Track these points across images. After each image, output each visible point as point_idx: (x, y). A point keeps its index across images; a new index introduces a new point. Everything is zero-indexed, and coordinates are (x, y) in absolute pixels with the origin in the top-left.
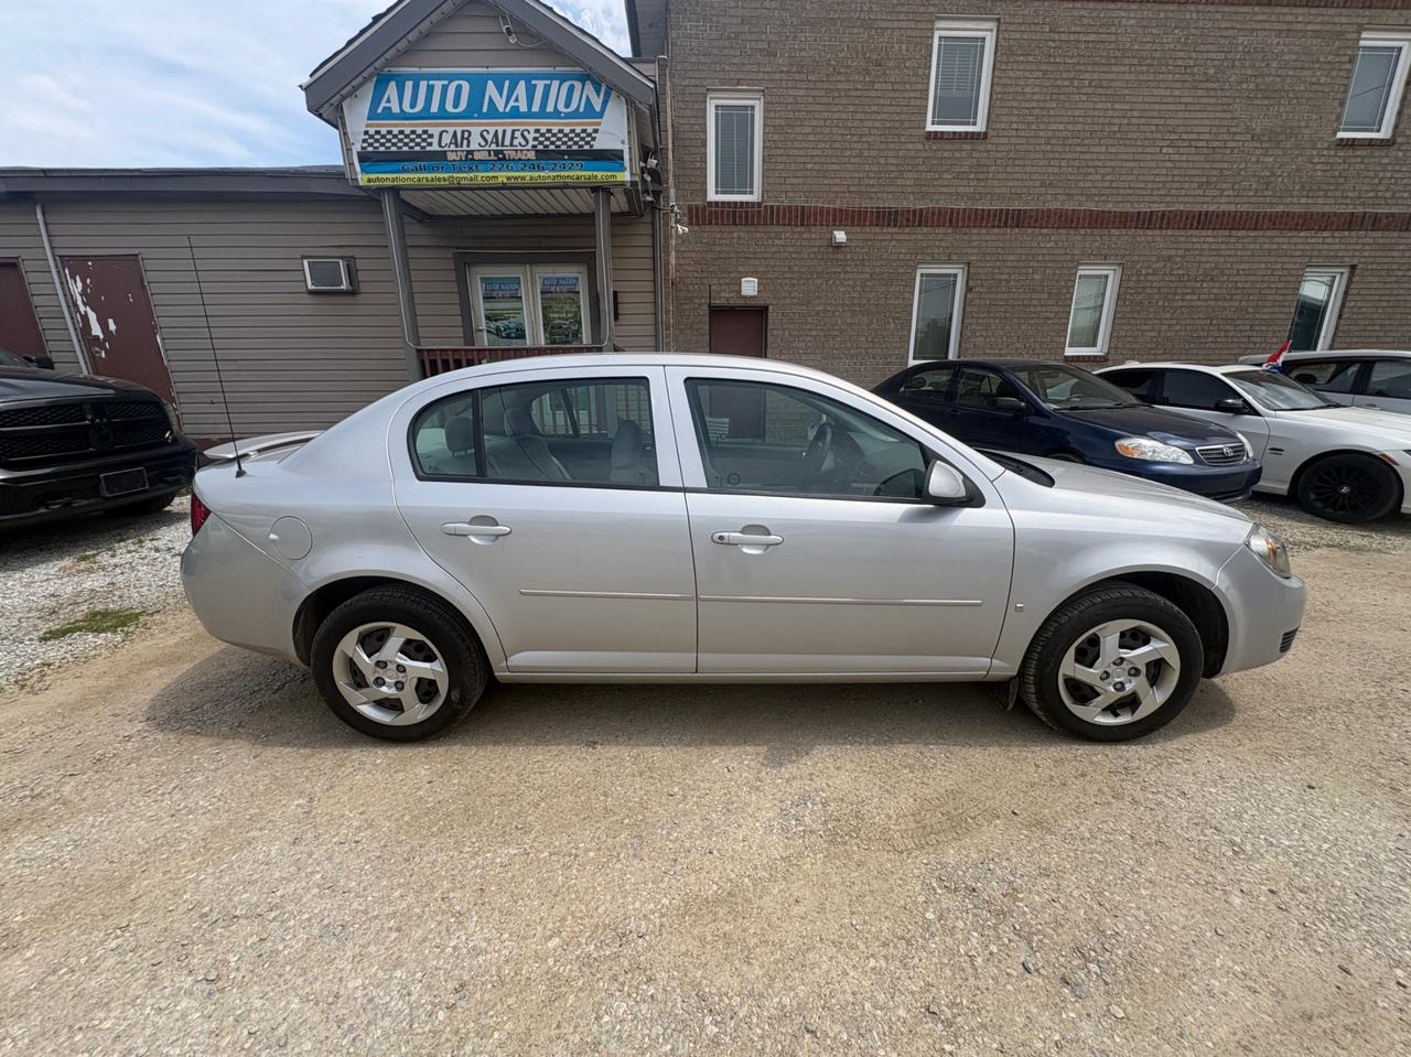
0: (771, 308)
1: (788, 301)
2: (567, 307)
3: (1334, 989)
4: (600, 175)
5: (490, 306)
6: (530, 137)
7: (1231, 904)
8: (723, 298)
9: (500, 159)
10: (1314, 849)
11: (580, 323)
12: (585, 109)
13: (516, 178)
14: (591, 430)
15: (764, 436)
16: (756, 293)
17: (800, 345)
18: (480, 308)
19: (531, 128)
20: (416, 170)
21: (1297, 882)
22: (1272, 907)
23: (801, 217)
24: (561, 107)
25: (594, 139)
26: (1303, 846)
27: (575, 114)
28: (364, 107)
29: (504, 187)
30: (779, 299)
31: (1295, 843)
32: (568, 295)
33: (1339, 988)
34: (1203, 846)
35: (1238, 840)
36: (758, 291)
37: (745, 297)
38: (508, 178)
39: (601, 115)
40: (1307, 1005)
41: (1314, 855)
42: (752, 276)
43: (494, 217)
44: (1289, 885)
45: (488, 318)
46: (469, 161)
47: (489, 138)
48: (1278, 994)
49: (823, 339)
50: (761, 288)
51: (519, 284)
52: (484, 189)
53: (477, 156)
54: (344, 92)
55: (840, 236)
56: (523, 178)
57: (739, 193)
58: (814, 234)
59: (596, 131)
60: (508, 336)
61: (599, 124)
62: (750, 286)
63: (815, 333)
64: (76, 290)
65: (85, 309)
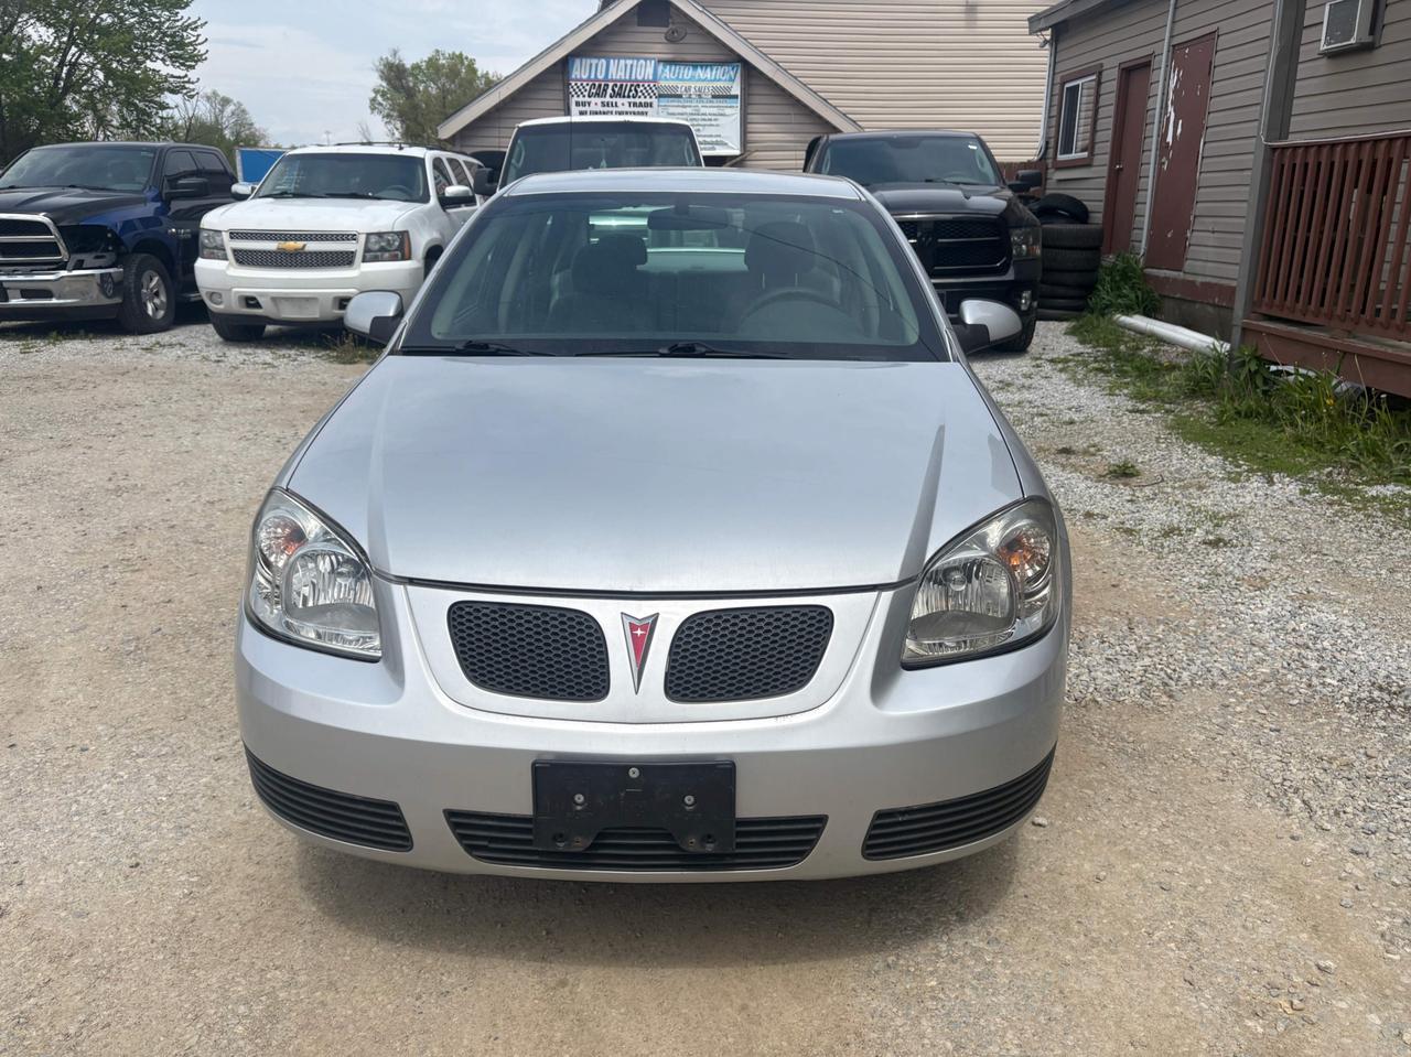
7: (103, 724)
10: (81, 798)
21: (75, 768)
22: (78, 742)
26: (91, 793)
31: (98, 791)
34: (156, 739)
35: (140, 760)
40: (23, 717)
41: (78, 795)
44: (78, 763)
48: (40, 709)
64: (1172, 86)
65: (1170, 109)
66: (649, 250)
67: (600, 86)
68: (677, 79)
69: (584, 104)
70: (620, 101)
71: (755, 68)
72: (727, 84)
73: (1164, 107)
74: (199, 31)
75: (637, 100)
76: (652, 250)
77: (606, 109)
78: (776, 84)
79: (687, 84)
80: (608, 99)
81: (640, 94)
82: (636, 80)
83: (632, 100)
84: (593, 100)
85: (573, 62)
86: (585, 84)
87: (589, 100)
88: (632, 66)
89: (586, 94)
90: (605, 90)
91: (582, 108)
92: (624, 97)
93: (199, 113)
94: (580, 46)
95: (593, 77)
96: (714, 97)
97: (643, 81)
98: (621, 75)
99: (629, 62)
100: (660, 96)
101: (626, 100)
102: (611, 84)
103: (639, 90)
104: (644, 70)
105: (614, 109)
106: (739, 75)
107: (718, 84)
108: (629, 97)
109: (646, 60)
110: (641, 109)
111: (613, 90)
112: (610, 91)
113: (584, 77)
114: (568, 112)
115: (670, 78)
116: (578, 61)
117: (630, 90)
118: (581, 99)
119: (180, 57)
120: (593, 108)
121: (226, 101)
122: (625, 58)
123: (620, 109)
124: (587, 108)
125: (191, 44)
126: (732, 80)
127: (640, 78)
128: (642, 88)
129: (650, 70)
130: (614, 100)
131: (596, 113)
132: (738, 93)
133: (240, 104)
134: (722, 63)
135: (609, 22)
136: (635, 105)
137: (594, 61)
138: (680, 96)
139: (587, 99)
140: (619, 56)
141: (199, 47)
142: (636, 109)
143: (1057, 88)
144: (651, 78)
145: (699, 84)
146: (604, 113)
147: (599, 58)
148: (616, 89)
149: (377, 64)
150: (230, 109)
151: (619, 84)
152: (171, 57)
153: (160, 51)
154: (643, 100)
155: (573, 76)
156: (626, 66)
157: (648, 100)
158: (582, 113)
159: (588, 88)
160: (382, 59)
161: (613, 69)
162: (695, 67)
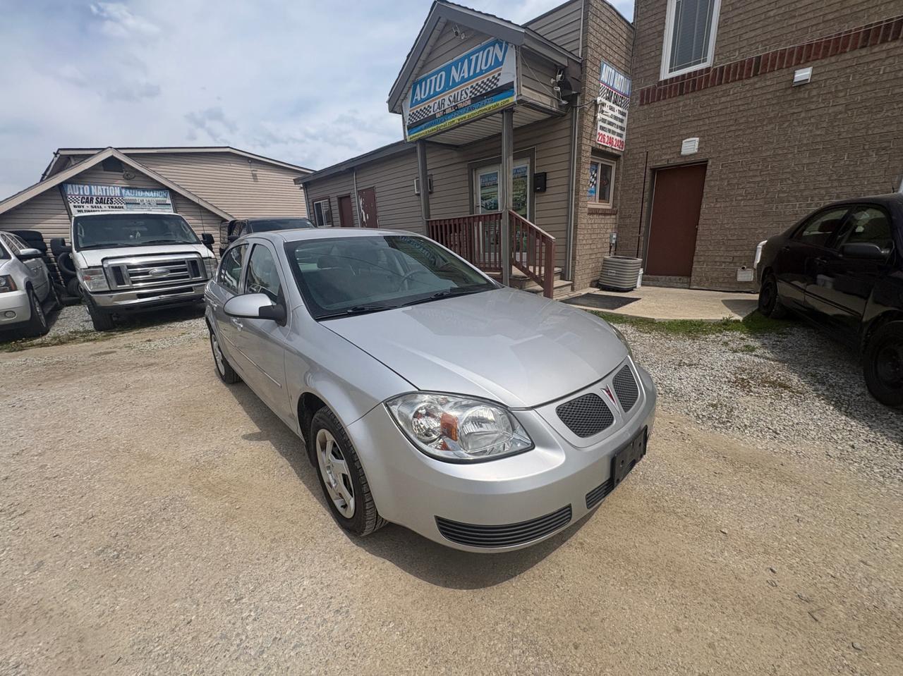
0: (710, 163)
1: (731, 152)
2: (520, 187)
3: (101, 653)
4: (500, 103)
5: (484, 191)
6: (468, 92)
8: (665, 159)
9: (457, 109)
11: (526, 196)
12: (494, 63)
13: (462, 119)
14: (496, 265)
15: (691, 276)
16: (696, 151)
17: (740, 192)
18: (479, 193)
19: (468, 87)
20: (425, 128)
23: (757, 67)
24: (483, 68)
25: (498, 80)
27: (491, 68)
28: (408, 102)
29: (459, 126)
30: (720, 152)
32: (521, 179)
33: (102, 656)
36: (699, 149)
37: (686, 156)
38: (459, 120)
39: (502, 63)
42: (694, 137)
43: (484, 139)
45: (482, 199)
46: (445, 115)
47: (452, 99)
49: (768, 184)
50: (703, 145)
51: (497, 176)
52: (452, 129)
53: (447, 112)
54: (401, 98)
55: (803, 74)
56: (465, 117)
57: (695, 64)
58: (771, 81)
59: (499, 75)
60: (491, 209)
61: (500, 70)
62: (690, 146)
63: (759, 179)
64: (361, 204)
65: (362, 211)
67: (88, 198)
68: (135, 196)
69: (79, 206)
70: (103, 205)
71: (176, 192)
72: (163, 199)
73: (360, 210)
75: (113, 205)
77: (94, 209)
78: (190, 200)
79: (142, 198)
80: (95, 204)
81: (114, 202)
82: (110, 196)
83: (110, 205)
84: (85, 205)
85: (67, 186)
86: (77, 197)
87: (82, 205)
88: (106, 189)
89: (80, 202)
90: (92, 200)
91: (78, 209)
92: (105, 203)
94: (70, 178)
95: (82, 194)
96: (157, 204)
97: (115, 196)
98: (100, 193)
99: (104, 187)
100: (127, 203)
101: (106, 205)
102: (95, 198)
103: (113, 200)
104: (114, 191)
105: (100, 209)
106: (168, 195)
107: (159, 199)
108: (108, 203)
109: (114, 187)
110: (116, 209)
111: (97, 200)
112: (95, 201)
113: (77, 193)
115: (129, 195)
116: (70, 186)
117: (108, 201)
118: (76, 204)
120: (85, 208)
122: (101, 186)
123: (104, 209)
124: (81, 209)
126: (166, 197)
127: (112, 195)
128: (115, 200)
129: (118, 192)
130: (99, 205)
131: (89, 211)
132: (170, 203)
134: (157, 190)
135: (87, 168)
136: (112, 207)
137: (81, 186)
138: (139, 204)
139: (80, 204)
140: (96, 184)
142: (114, 209)
143: (311, 204)
144: (119, 195)
145: (147, 199)
146: (94, 211)
147: (84, 185)
148: (99, 200)
151: (100, 198)
154: (117, 205)
155: (69, 193)
156: (102, 189)
157: (120, 205)
158: (79, 211)
159: (80, 199)
161: (94, 190)
162: (144, 191)
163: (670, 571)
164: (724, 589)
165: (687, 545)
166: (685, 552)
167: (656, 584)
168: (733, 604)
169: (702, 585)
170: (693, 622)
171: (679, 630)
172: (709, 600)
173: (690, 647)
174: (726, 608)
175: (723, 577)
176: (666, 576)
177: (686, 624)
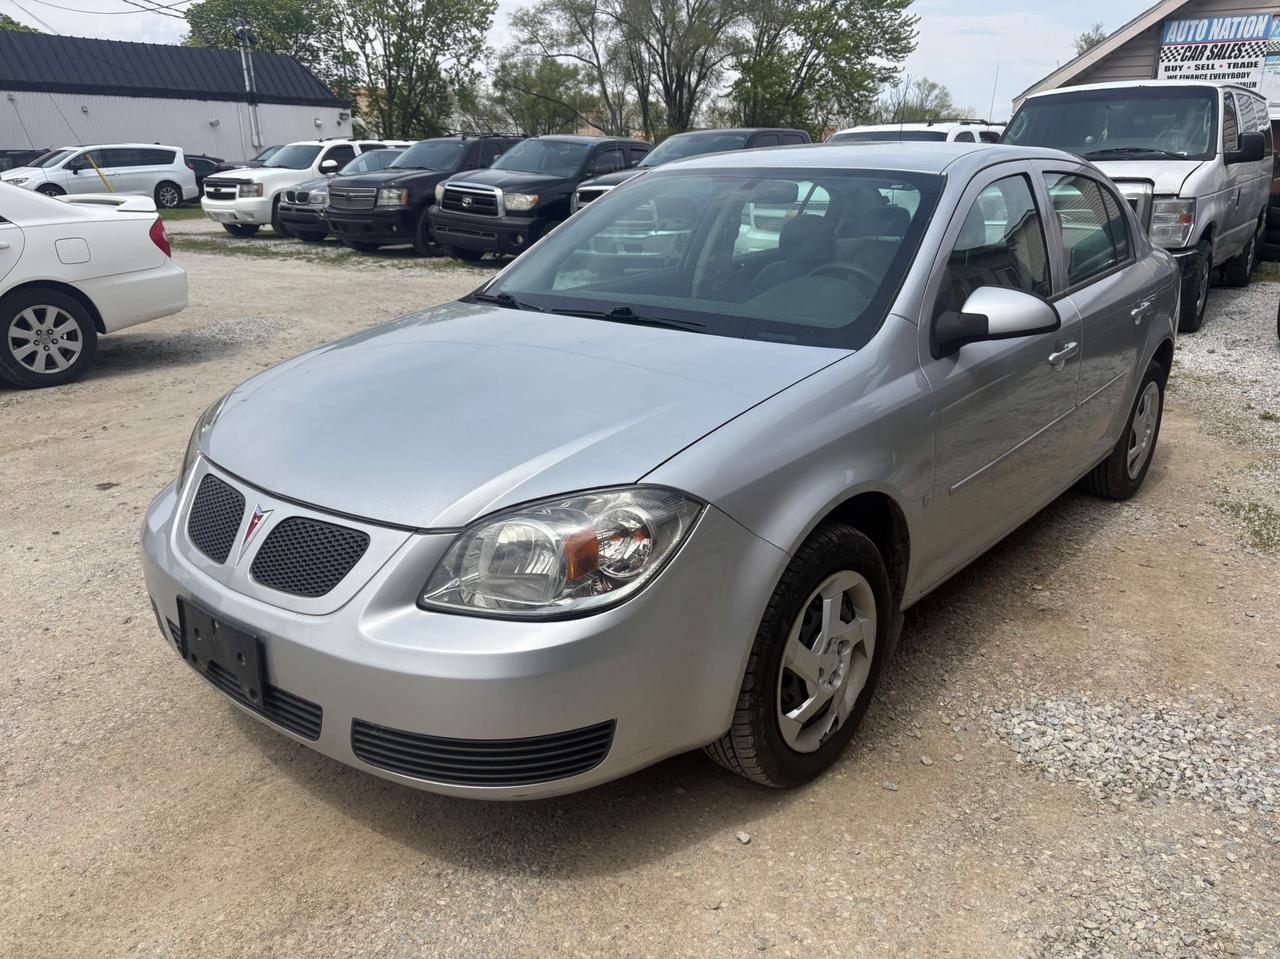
66: (986, 223)
67: (1197, 48)
69: (1174, 68)
70: (1217, 62)
74: (914, 26)
75: (1239, 61)
76: (989, 223)
77: (1200, 72)
80: (1204, 61)
81: (1243, 54)
82: (1242, 39)
83: (1233, 61)
84: (1186, 64)
85: (1169, 25)
86: (1179, 47)
87: (1181, 64)
88: (1239, 24)
89: (1179, 57)
90: (1202, 53)
91: (1171, 73)
92: (1224, 58)
93: (909, 98)
94: (1179, 9)
95: (1189, 39)
97: (1251, 39)
98: (1225, 34)
99: (1236, 20)
100: (1270, 54)
101: (1225, 62)
102: (1210, 46)
103: (1243, 49)
104: (1254, 27)
105: (1209, 72)
108: (1230, 57)
109: (1258, 16)
110: (1242, 70)
111: (1212, 51)
112: (1207, 53)
113: (1180, 40)
114: (1155, 76)
116: (1175, 25)
117: (1233, 50)
118: (1172, 63)
119: (894, 50)
120: (1185, 72)
121: (933, 86)
122: (1233, 16)
123: (1217, 71)
124: (1177, 73)
125: (905, 38)
127: (1246, 36)
128: (1247, 47)
129: (1261, 27)
130: (1211, 62)
131: (1188, 78)
133: (944, 88)
136: (1236, 65)
137: (1194, 23)
139: (1179, 63)
140: (1225, 14)
141: (911, 40)
142: (1236, 71)
144: (1261, 35)
146: (1197, 77)
147: (1201, 18)
148: (1216, 51)
149: (1079, 39)
150: (936, 92)
151: (1220, 45)
152: (887, 51)
153: (880, 47)
154: (1246, 60)
155: (1167, 41)
156: (1232, 24)
157: (1253, 59)
158: (1170, 77)
159: (1182, 51)
160: (1084, 35)
161: (1215, 28)
163: (151, 877)
164: (75, 938)
165: (190, 921)
166: (176, 912)
167: (137, 850)
168: (44, 937)
169: (100, 910)
170: (53, 874)
171: (53, 853)
172: (69, 907)
173: (26, 858)
174: (43, 924)
175: (98, 947)
176: (142, 868)
177: (55, 865)
